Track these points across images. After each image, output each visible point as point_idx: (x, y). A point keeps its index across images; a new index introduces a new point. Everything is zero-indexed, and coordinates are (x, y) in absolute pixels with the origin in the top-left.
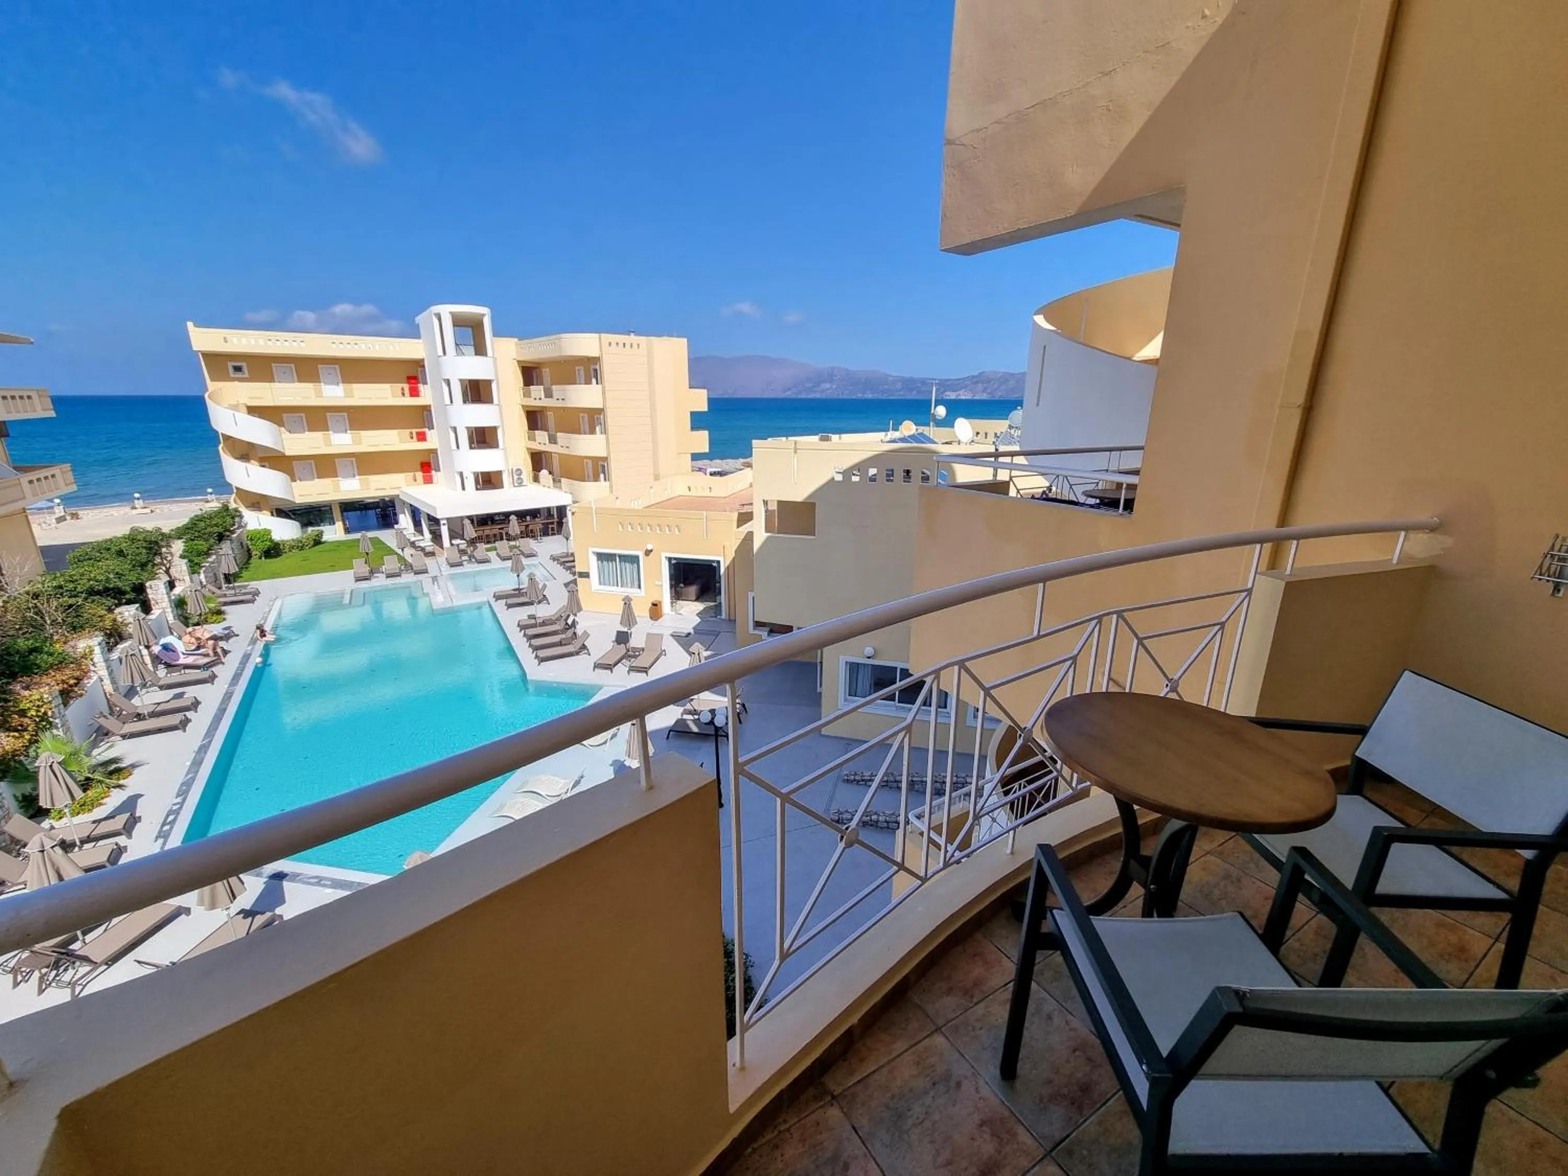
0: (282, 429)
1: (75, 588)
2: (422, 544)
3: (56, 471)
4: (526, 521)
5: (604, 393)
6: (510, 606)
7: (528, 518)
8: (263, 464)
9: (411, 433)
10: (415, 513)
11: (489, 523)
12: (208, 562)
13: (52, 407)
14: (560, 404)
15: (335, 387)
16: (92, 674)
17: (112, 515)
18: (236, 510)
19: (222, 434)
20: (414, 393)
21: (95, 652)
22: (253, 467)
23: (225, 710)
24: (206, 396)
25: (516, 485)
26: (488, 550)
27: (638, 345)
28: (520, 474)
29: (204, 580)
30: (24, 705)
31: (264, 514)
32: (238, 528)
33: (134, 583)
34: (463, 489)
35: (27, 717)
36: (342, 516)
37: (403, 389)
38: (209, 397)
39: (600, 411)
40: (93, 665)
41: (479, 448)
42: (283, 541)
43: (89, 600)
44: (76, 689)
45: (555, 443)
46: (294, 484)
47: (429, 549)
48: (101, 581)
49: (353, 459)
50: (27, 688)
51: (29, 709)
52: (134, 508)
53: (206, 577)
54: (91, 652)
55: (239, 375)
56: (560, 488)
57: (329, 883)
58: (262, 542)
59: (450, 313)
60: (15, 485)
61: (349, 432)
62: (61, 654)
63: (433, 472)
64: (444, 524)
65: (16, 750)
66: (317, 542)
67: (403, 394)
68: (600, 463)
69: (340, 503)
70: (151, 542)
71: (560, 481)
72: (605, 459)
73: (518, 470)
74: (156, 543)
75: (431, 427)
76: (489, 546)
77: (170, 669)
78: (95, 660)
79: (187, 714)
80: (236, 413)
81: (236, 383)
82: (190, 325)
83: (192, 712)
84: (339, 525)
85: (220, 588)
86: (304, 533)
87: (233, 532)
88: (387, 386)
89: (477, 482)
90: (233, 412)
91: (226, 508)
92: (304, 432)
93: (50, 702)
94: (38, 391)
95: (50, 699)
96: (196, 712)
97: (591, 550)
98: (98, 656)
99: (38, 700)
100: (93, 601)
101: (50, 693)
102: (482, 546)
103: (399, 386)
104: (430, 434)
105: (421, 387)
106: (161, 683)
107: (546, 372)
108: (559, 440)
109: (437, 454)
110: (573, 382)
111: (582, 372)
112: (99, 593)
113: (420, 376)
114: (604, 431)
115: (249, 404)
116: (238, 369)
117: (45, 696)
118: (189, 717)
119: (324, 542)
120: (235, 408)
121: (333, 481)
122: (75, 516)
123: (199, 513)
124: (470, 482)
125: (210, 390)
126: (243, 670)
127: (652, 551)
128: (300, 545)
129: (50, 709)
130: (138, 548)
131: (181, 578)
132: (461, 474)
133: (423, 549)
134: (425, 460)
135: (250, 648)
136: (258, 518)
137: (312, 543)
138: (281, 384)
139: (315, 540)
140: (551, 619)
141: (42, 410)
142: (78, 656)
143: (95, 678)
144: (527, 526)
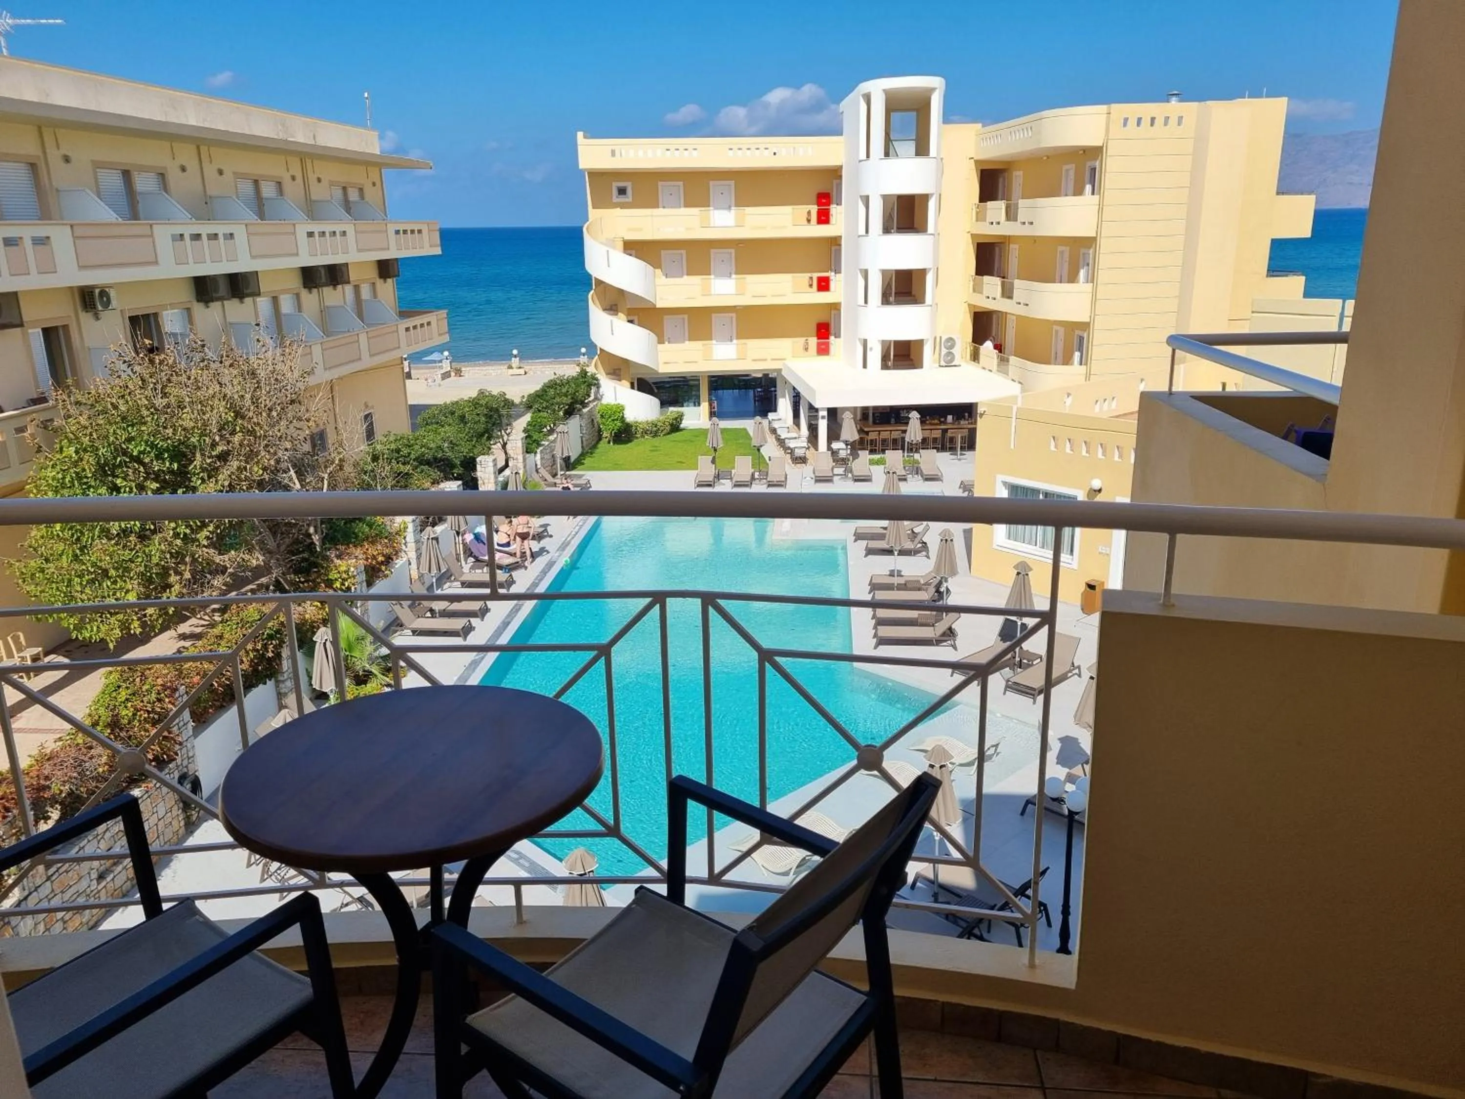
0: (658, 271)
1: (410, 454)
2: (792, 444)
3: (432, 318)
4: (945, 423)
5: (1100, 210)
6: (870, 552)
7: (950, 418)
8: (631, 318)
9: (811, 278)
10: (797, 400)
11: (893, 420)
12: (548, 440)
13: (439, 242)
14: (1026, 231)
15: (726, 212)
16: (403, 554)
17: (491, 374)
18: (594, 377)
19: (596, 279)
20: (824, 218)
21: (408, 530)
22: (620, 322)
23: (509, 623)
24: (584, 230)
25: (943, 363)
26: (872, 462)
27: (1180, 119)
28: (952, 347)
29: (539, 463)
30: (333, 575)
31: (622, 385)
32: (593, 401)
33: (465, 457)
34: (865, 366)
35: (332, 588)
36: (710, 394)
37: (809, 213)
38: (587, 229)
39: (1089, 242)
40: (405, 544)
41: (898, 302)
42: (636, 422)
43: (419, 470)
44: (383, 568)
45: (1010, 297)
46: (660, 346)
47: (799, 453)
48: (431, 449)
49: (734, 315)
50: (339, 557)
51: (336, 580)
52: (510, 367)
53: (542, 459)
54: (406, 528)
55: (622, 199)
56: (1006, 373)
57: (527, 864)
58: (613, 420)
59: (884, 90)
60: (393, 332)
61: (734, 276)
62: (379, 526)
63: (832, 338)
64: (823, 417)
65: (314, 622)
66: (675, 427)
67: (809, 221)
68: (1078, 332)
69: (709, 376)
70: (491, 409)
71: (1008, 360)
72: (1085, 326)
73: (950, 339)
74: (497, 410)
75: (838, 271)
76: (876, 457)
77: (477, 563)
78: (408, 539)
79: (472, 620)
80: (611, 251)
81: (618, 211)
82: (580, 135)
83: (478, 620)
84: (705, 406)
85: (554, 476)
86: (661, 414)
87: (585, 406)
88: (788, 209)
89: (885, 358)
90: (607, 248)
91: (584, 373)
92: (682, 276)
93: (354, 577)
94: (428, 224)
95: (355, 573)
96: (482, 620)
97: (1000, 478)
98: (410, 536)
99: (345, 572)
100: (422, 471)
101: (356, 567)
102: (864, 455)
103: (803, 209)
104: (837, 281)
105: (834, 209)
106: (463, 578)
107: (1018, 178)
108: (1016, 293)
109: (839, 310)
110: (1054, 191)
111: (1072, 173)
112: (428, 463)
113: (834, 193)
114: (1091, 279)
115: (626, 238)
116: (622, 191)
117: (352, 569)
118: (474, 625)
119: (684, 429)
120: (610, 243)
121: (704, 345)
122: (459, 372)
123: (552, 377)
124: (875, 356)
125: (590, 220)
126: (541, 580)
127: (1100, 491)
128: (655, 429)
129: (353, 584)
130: (478, 415)
131: (515, 457)
132: (865, 343)
133: (791, 451)
134: (823, 319)
135: (557, 554)
136: (615, 388)
137: (668, 428)
138: (665, 210)
139: (672, 425)
140: (918, 581)
141: (430, 247)
142: (393, 531)
143: (404, 559)
144: (945, 431)
